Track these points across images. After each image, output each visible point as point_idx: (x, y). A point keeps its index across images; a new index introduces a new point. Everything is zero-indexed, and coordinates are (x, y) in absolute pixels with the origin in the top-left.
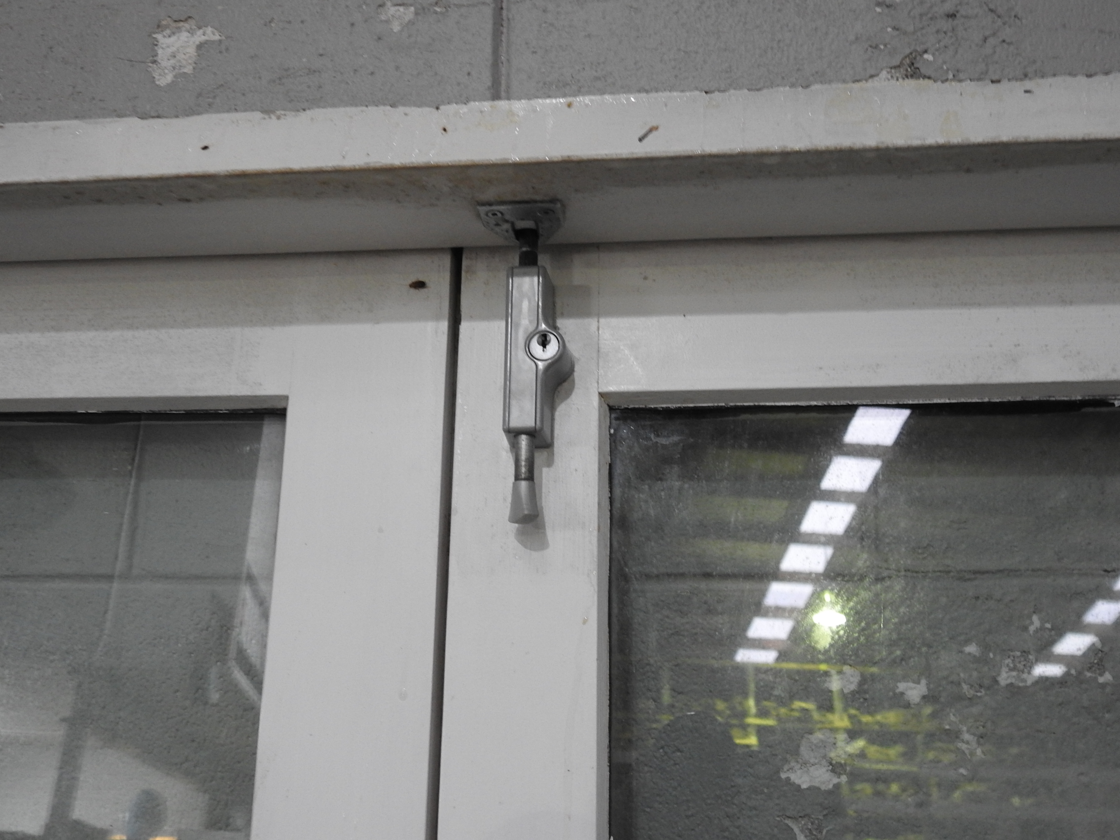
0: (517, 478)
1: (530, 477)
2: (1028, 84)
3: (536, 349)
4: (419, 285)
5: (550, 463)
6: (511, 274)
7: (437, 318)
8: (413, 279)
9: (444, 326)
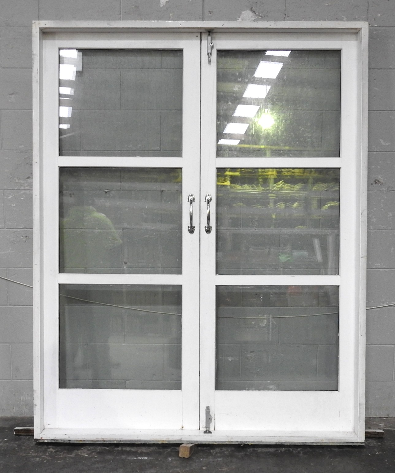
0: (209, 58)
1: (210, 58)
2: (257, 22)
3: (211, 44)
4: (197, 36)
5: (211, 56)
6: (208, 36)
7: (199, 40)
8: (196, 35)
9: (200, 41)
